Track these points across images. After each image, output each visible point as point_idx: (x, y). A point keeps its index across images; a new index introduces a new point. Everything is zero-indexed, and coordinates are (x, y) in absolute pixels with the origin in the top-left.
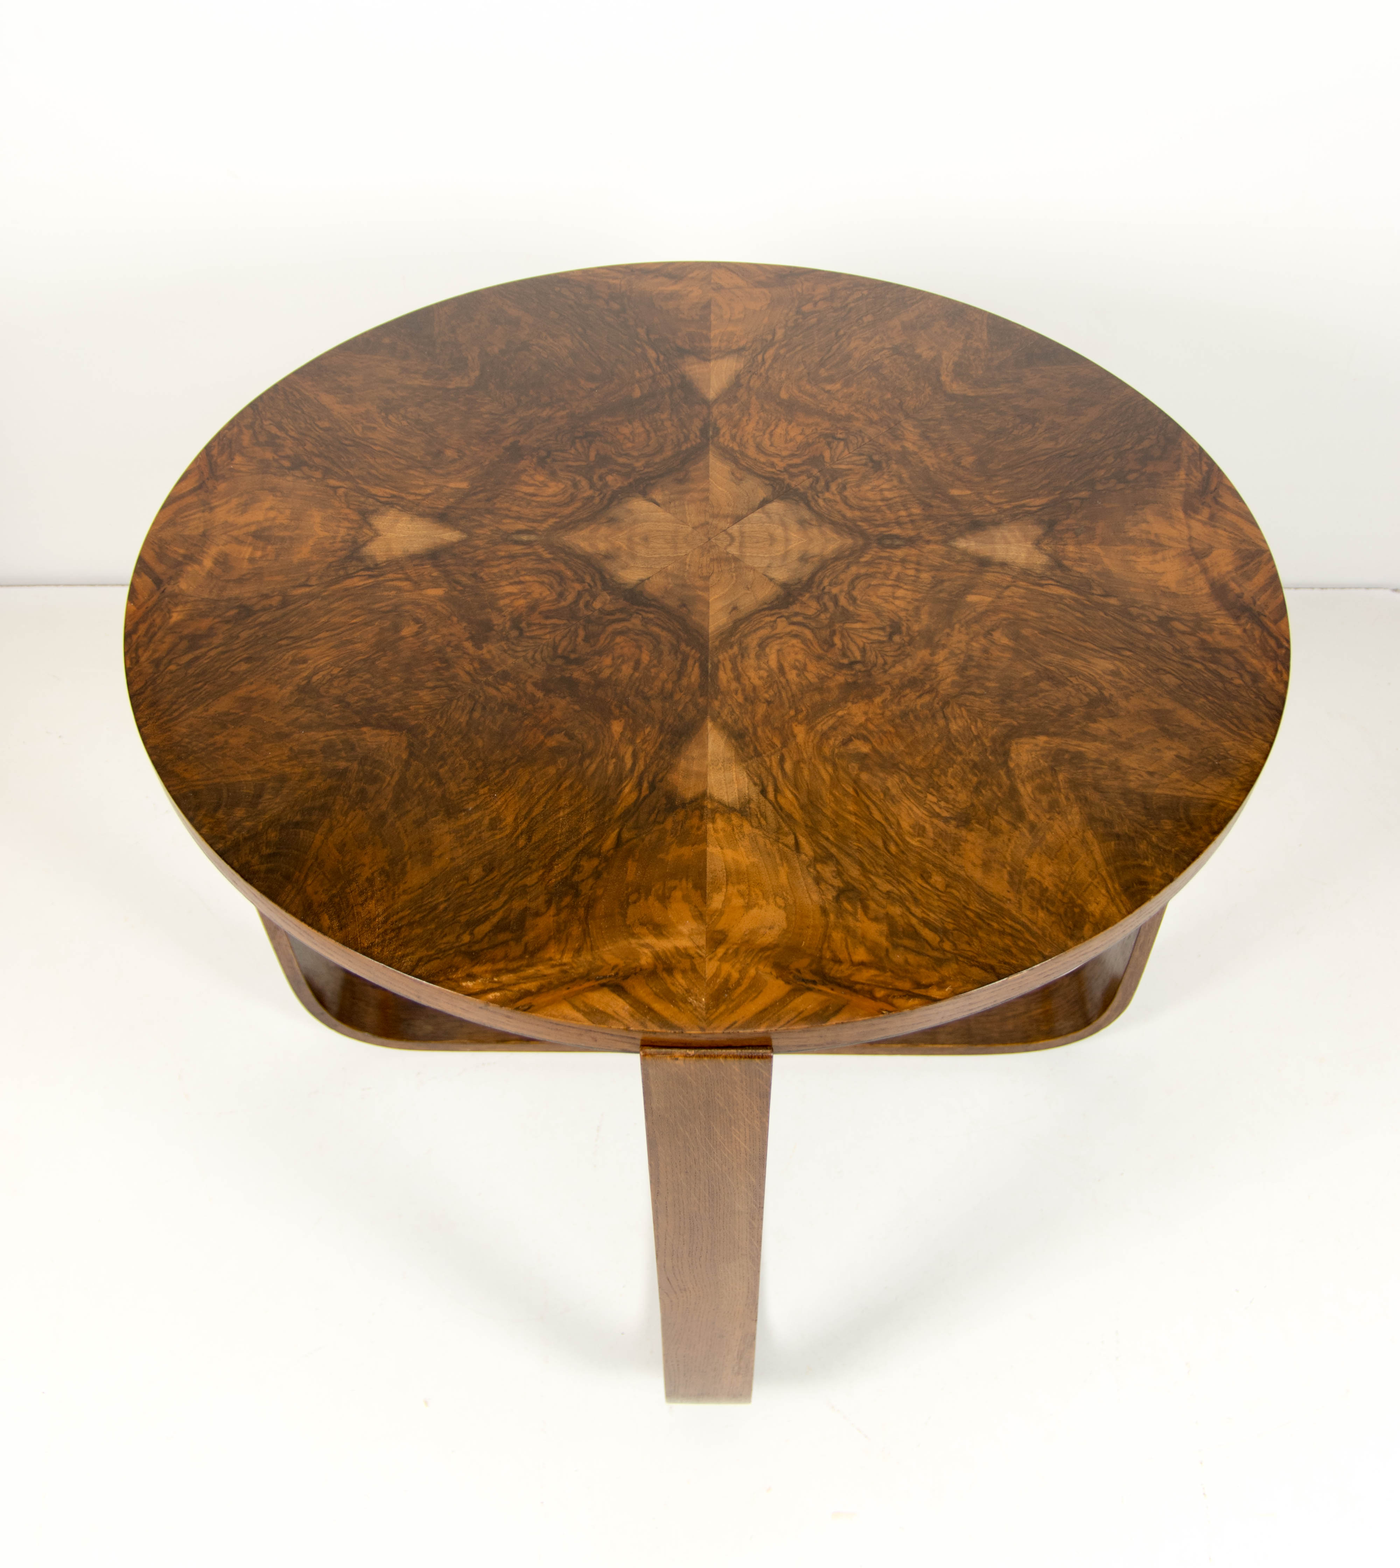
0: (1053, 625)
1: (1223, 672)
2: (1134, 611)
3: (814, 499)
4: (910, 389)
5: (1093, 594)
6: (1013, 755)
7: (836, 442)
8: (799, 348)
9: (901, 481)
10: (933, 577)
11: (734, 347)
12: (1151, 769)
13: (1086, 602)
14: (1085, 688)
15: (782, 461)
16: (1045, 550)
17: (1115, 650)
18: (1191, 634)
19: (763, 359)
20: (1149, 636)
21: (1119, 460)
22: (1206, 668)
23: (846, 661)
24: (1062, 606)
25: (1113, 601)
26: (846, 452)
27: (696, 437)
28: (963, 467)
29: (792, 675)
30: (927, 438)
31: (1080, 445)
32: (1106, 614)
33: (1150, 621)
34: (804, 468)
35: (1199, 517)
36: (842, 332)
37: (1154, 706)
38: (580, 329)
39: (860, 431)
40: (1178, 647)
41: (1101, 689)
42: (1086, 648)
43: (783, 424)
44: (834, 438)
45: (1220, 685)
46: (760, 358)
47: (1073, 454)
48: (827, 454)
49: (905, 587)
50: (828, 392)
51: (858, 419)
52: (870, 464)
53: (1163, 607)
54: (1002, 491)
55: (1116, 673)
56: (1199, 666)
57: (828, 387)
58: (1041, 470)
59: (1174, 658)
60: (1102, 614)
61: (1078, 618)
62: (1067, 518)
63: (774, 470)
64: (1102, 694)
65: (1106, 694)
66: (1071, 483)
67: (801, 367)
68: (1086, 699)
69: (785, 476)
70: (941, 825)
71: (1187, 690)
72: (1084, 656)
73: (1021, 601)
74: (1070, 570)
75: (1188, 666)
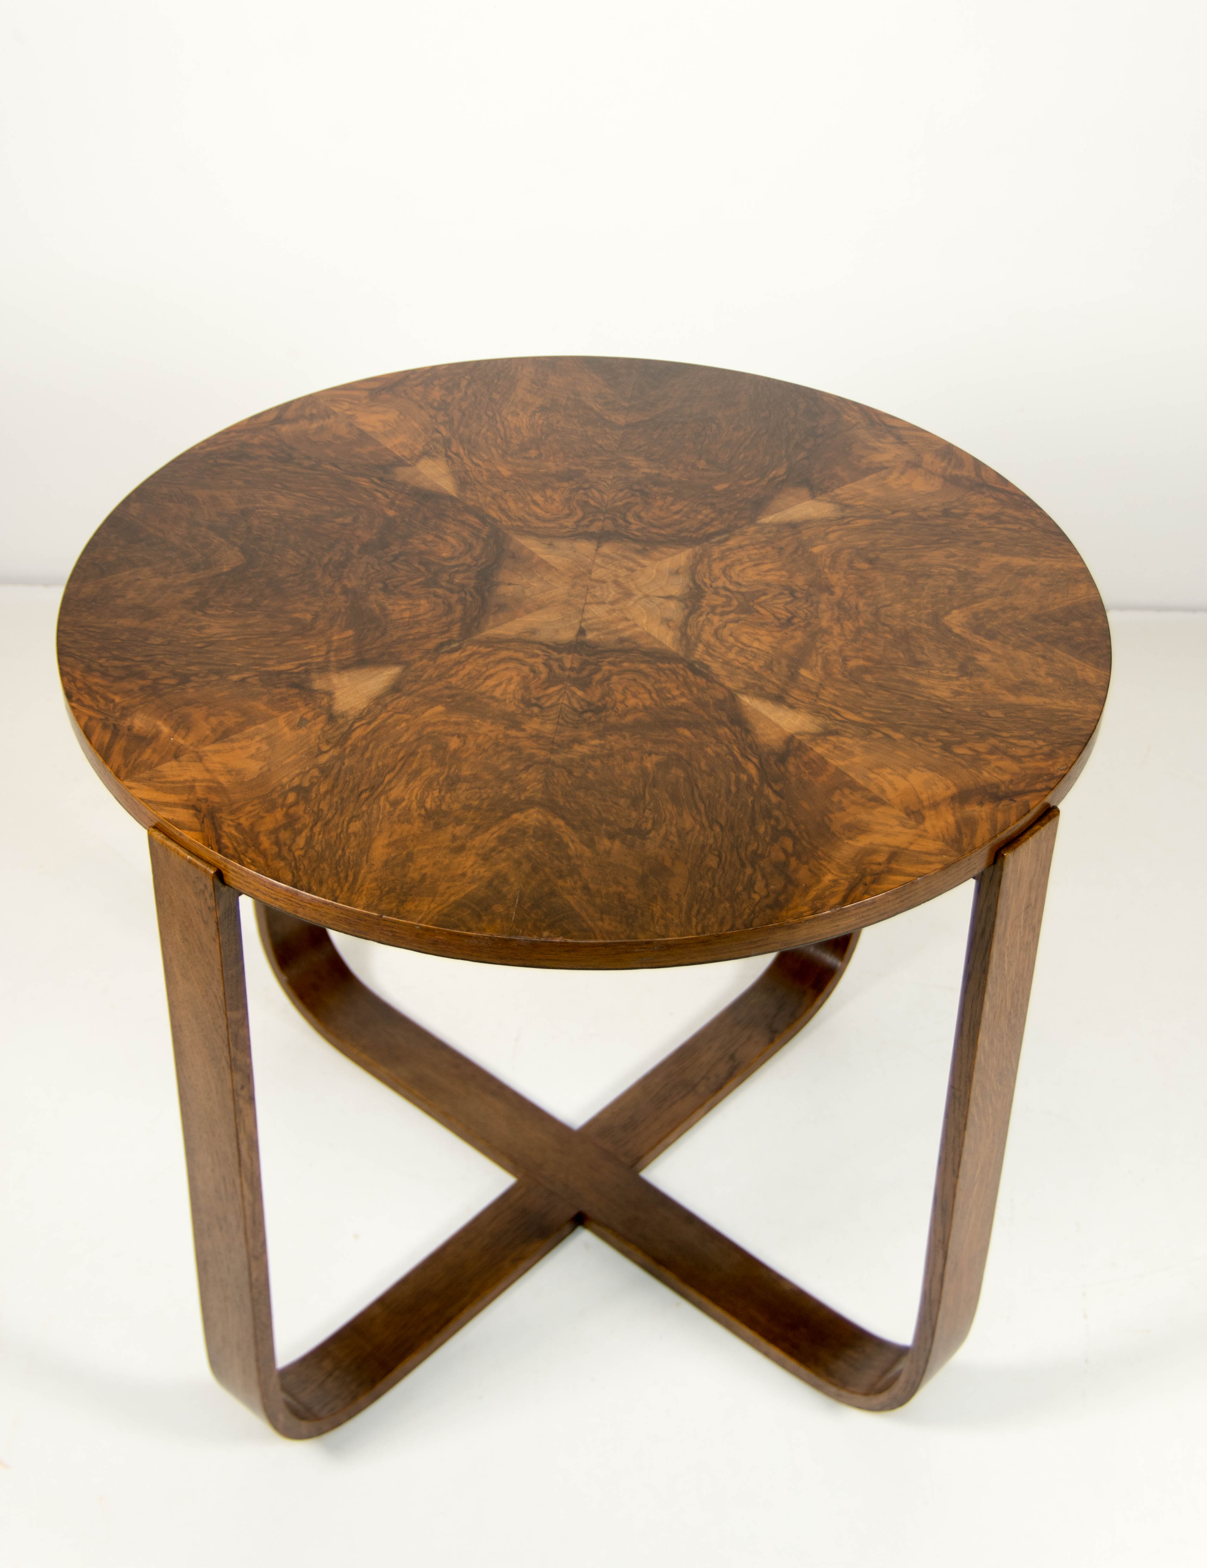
0: (271, 641)
1: (117, 663)
2: (214, 678)
3: (547, 652)
4: (581, 794)
5: (256, 676)
6: (239, 554)
7: (585, 708)
8: (733, 789)
9: (493, 698)
10: (392, 635)
11: (792, 760)
12: (139, 582)
13: (257, 667)
14: (217, 610)
15: (610, 671)
16: (321, 693)
17: (211, 644)
18: (157, 679)
19: (749, 759)
20: (190, 664)
21: (315, 809)
22: (132, 660)
23: (402, 558)
24: (274, 657)
25: (236, 677)
26: (566, 702)
27: (704, 659)
28: (453, 735)
29: (430, 538)
30: (511, 748)
31: (364, 808)
32: (235, 665)
33: (196, 675)
34: (585, 673)
35: (204, 784)
36: (717, 829)
37: (158, 619)
38: (949, 710)
39: (576, 728)
40: (163, 665)
41: (205, 614)
42: (234, 636)
43: (648, 703)
44: (591, 711)
45: (115, 653)
46: (755, 760)
47: (364, 796)
48: (580, 693)
49: (407, 620)
50: (650, 754)
51: (591, 738)
52: (534, 701)
53: (192, 690)
54: (398, 728)
55: (200, 629)
56: (139, 659)
57: (655, 758)
58: (380, 764)
59: (160, 657)
60: (238, 664)
61: (255, 653)
62: (322, 729)
63: (608, 660)
64: (202, 611)
65: (199, 613)
66: (344, 764)
67: (703, 766)
68: (212, 603)
69: (592, 659)
70: (258, 505)
71: (139, 639)
72: (232, 630)
73: (310, 647)
74: (288, 686)
75: (146, 656)
